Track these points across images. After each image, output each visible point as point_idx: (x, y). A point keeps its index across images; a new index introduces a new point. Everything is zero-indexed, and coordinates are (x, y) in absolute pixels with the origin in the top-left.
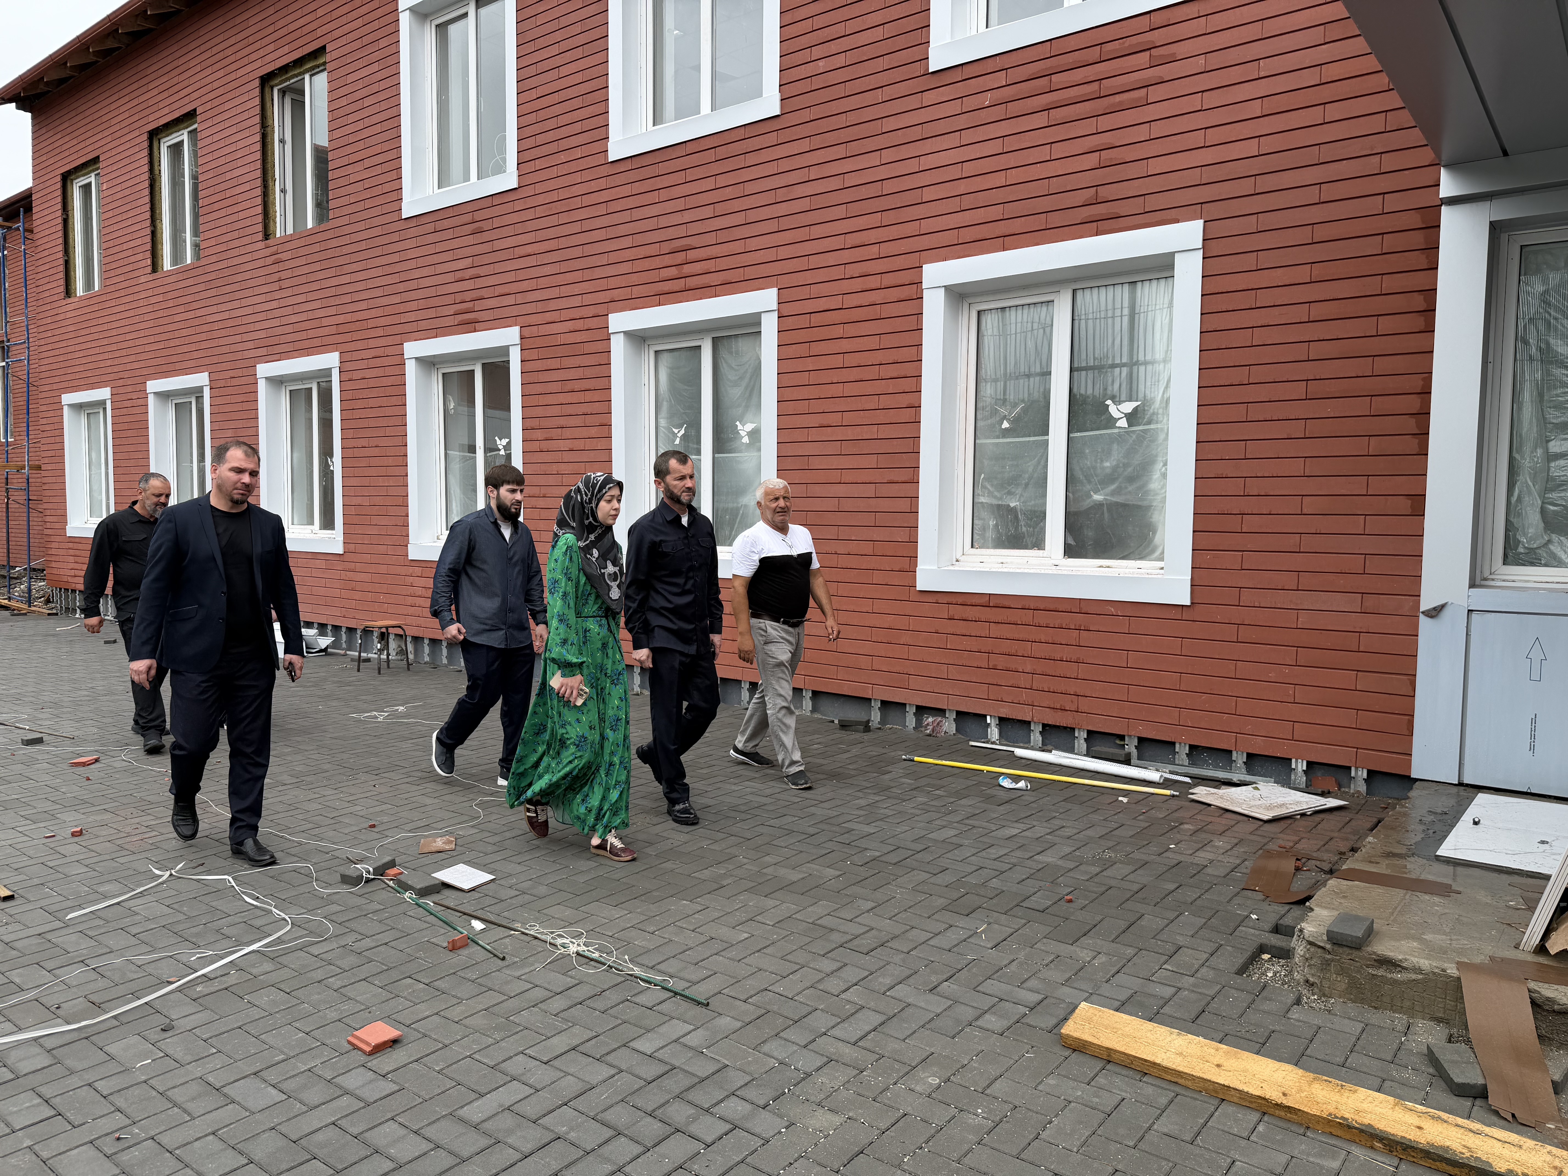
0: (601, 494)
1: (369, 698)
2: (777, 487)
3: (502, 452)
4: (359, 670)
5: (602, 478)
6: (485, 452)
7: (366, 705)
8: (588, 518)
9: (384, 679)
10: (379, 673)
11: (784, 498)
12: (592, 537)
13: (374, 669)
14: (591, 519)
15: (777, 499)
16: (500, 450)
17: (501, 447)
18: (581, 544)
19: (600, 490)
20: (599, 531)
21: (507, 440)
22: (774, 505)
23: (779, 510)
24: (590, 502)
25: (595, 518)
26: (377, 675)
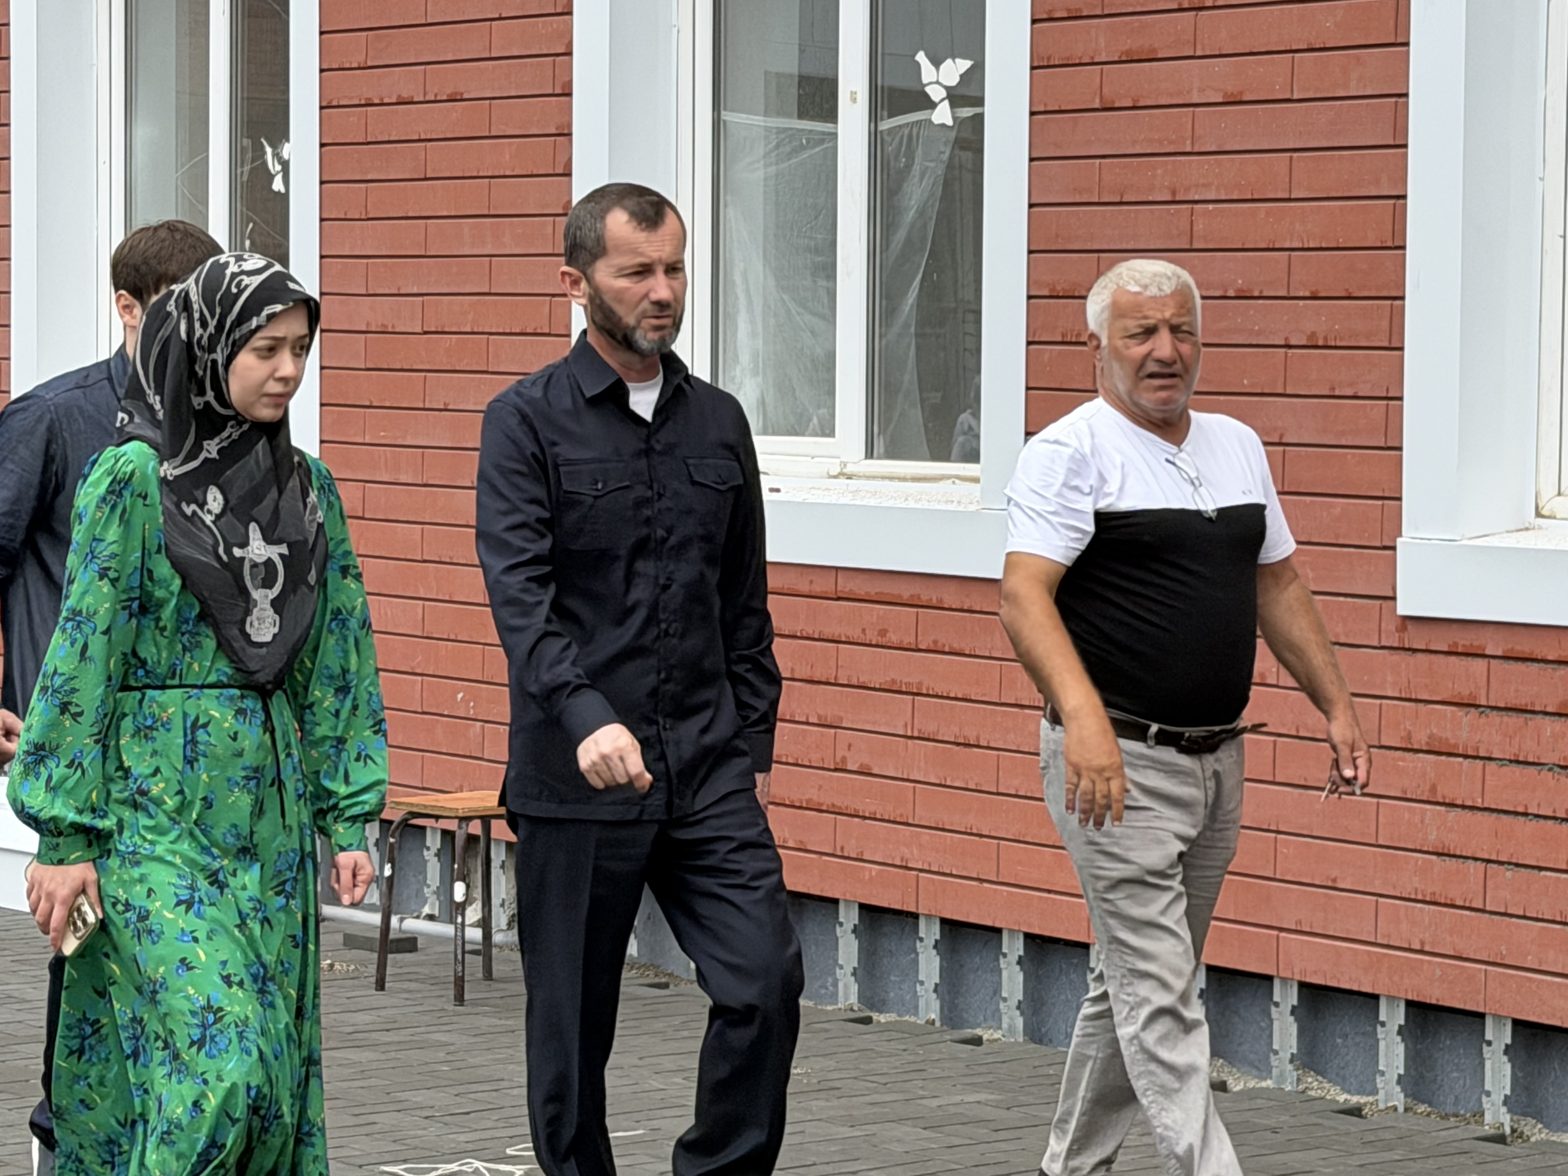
0: (245, 329)
1: (442, 1099)
2: (1153, 291)
3: (943, 115)
4: (380, 985)
5: (257, 280)
6: (874, 116)
7: (433, 1129)
8: (202, 392)
9: (484, 1022)
10: (460, 998)
11: (1175, 329)
12: (211, 448)
13: (435, 981)
14: (210, 396)
15: (1150, 332)
16: (933, 105)
17: (936, 93)
18: (169, 470)
19: (242, 319)
20: (231, 432)
21: (964, 65)
22: (1139, 350)
23: (1152, 367)
24: (211, 349)
25: (222, 398)
26: (451, 1007)
